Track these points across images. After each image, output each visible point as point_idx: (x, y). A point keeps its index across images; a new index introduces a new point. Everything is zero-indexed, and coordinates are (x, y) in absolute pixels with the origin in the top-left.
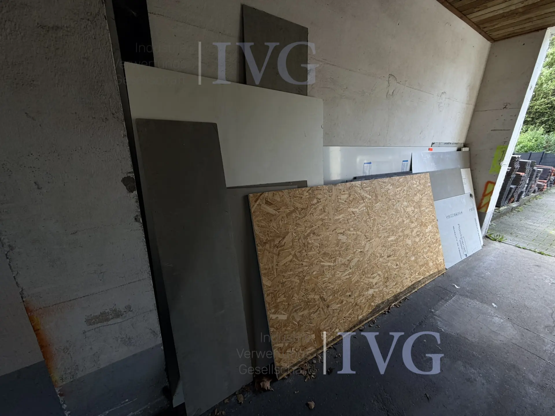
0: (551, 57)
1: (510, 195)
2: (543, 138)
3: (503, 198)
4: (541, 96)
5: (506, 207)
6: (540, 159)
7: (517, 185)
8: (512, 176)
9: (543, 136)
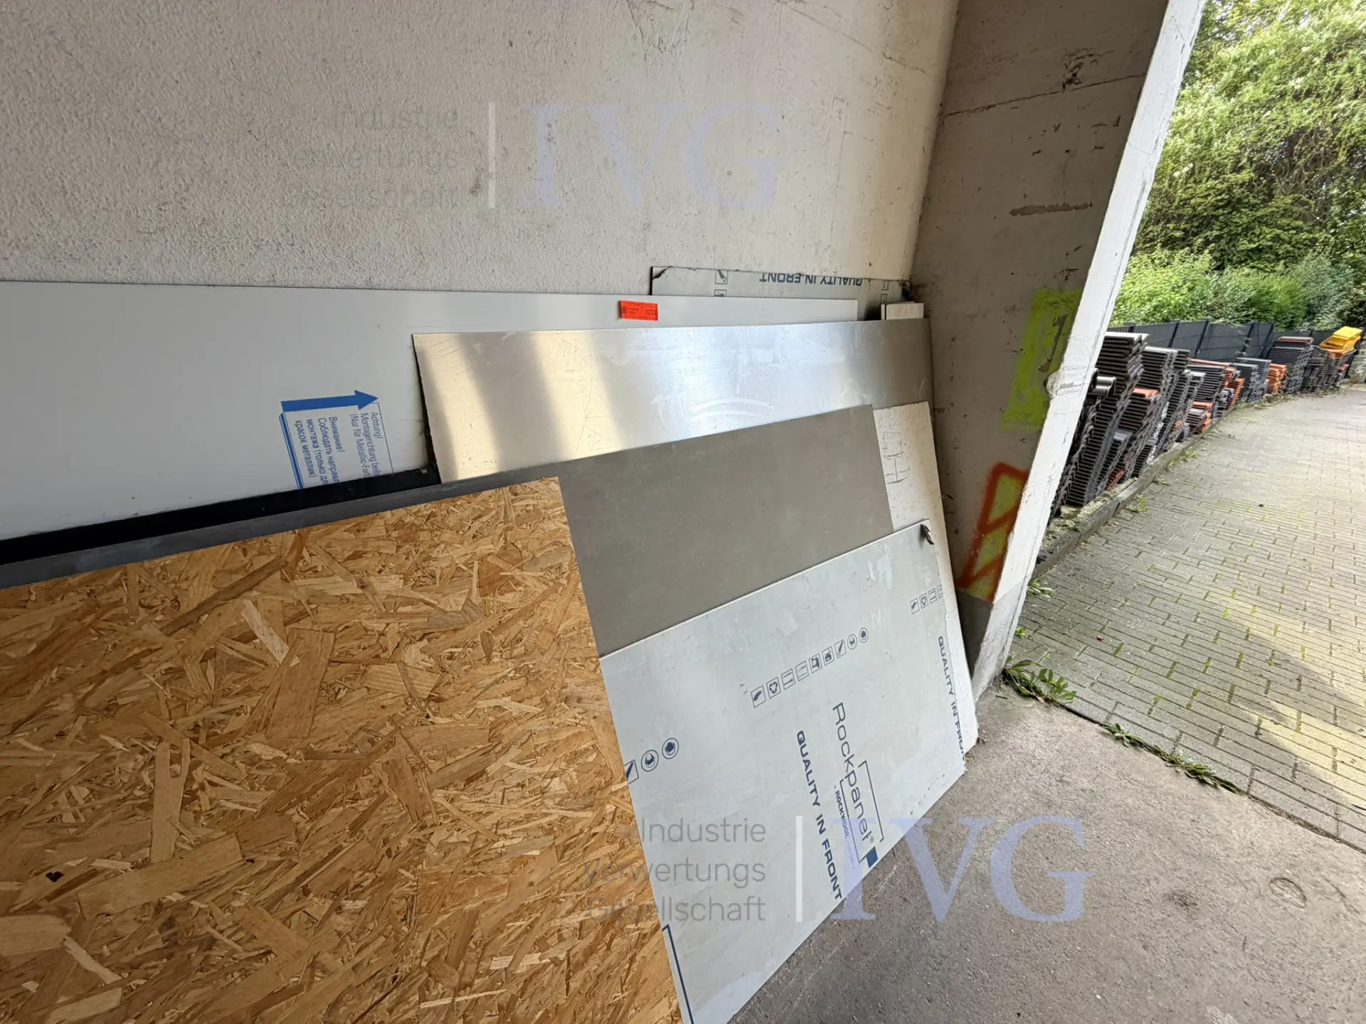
0: (1235, 67)
1: (1114, 464)
2: (1207, 281)
3: (1092, 476)
4: (1207, 173)
5: (1099, 503)
6: (1199, 338)
7: (1135, 432)
8: (1119, 405)
9: (1207, 277)
